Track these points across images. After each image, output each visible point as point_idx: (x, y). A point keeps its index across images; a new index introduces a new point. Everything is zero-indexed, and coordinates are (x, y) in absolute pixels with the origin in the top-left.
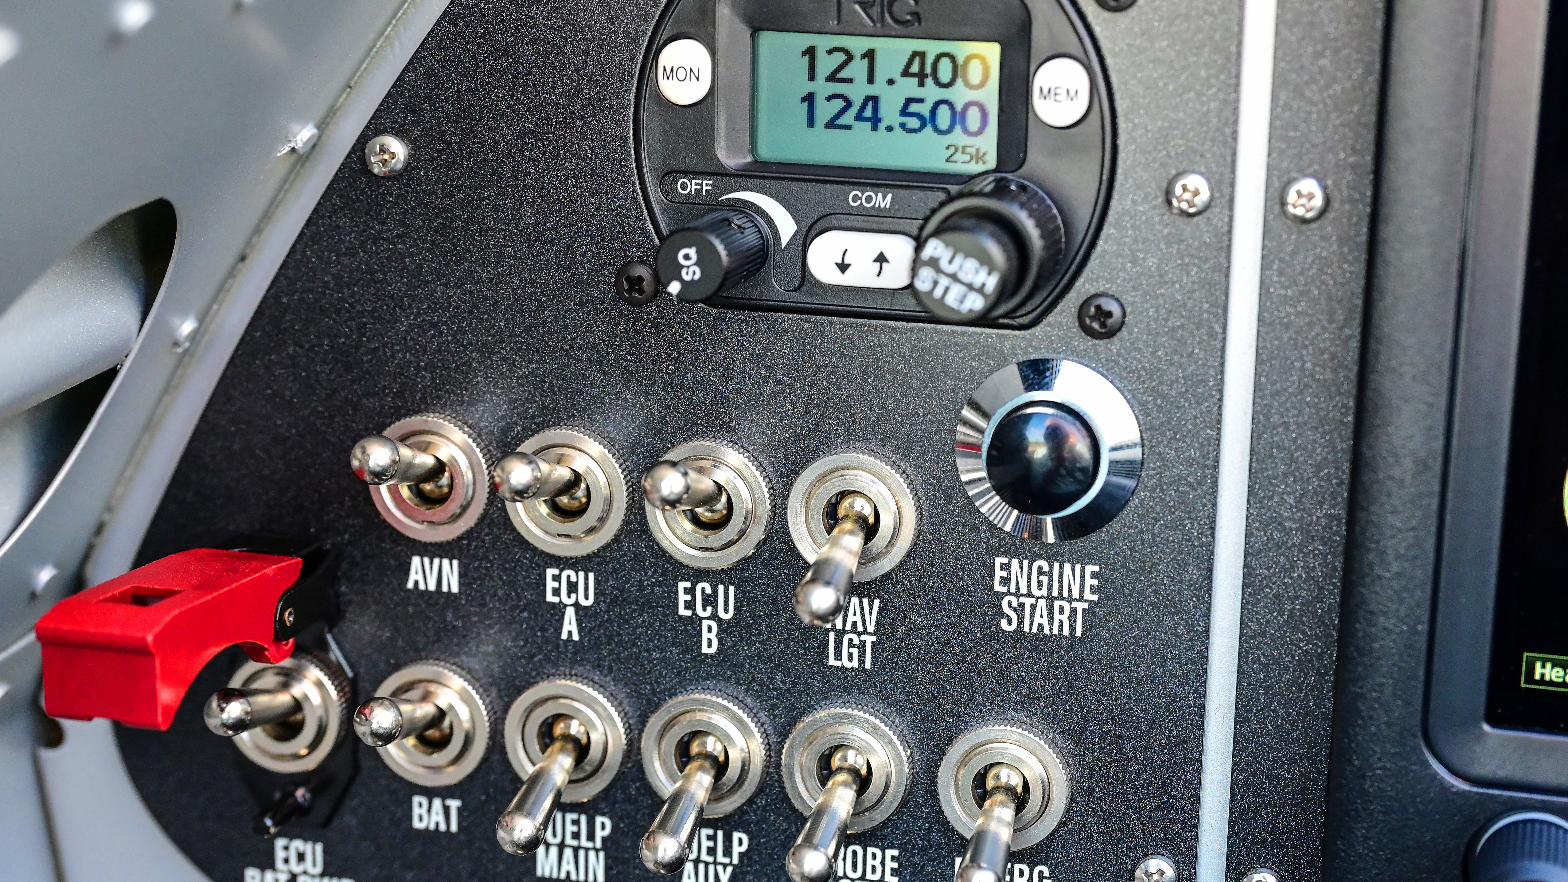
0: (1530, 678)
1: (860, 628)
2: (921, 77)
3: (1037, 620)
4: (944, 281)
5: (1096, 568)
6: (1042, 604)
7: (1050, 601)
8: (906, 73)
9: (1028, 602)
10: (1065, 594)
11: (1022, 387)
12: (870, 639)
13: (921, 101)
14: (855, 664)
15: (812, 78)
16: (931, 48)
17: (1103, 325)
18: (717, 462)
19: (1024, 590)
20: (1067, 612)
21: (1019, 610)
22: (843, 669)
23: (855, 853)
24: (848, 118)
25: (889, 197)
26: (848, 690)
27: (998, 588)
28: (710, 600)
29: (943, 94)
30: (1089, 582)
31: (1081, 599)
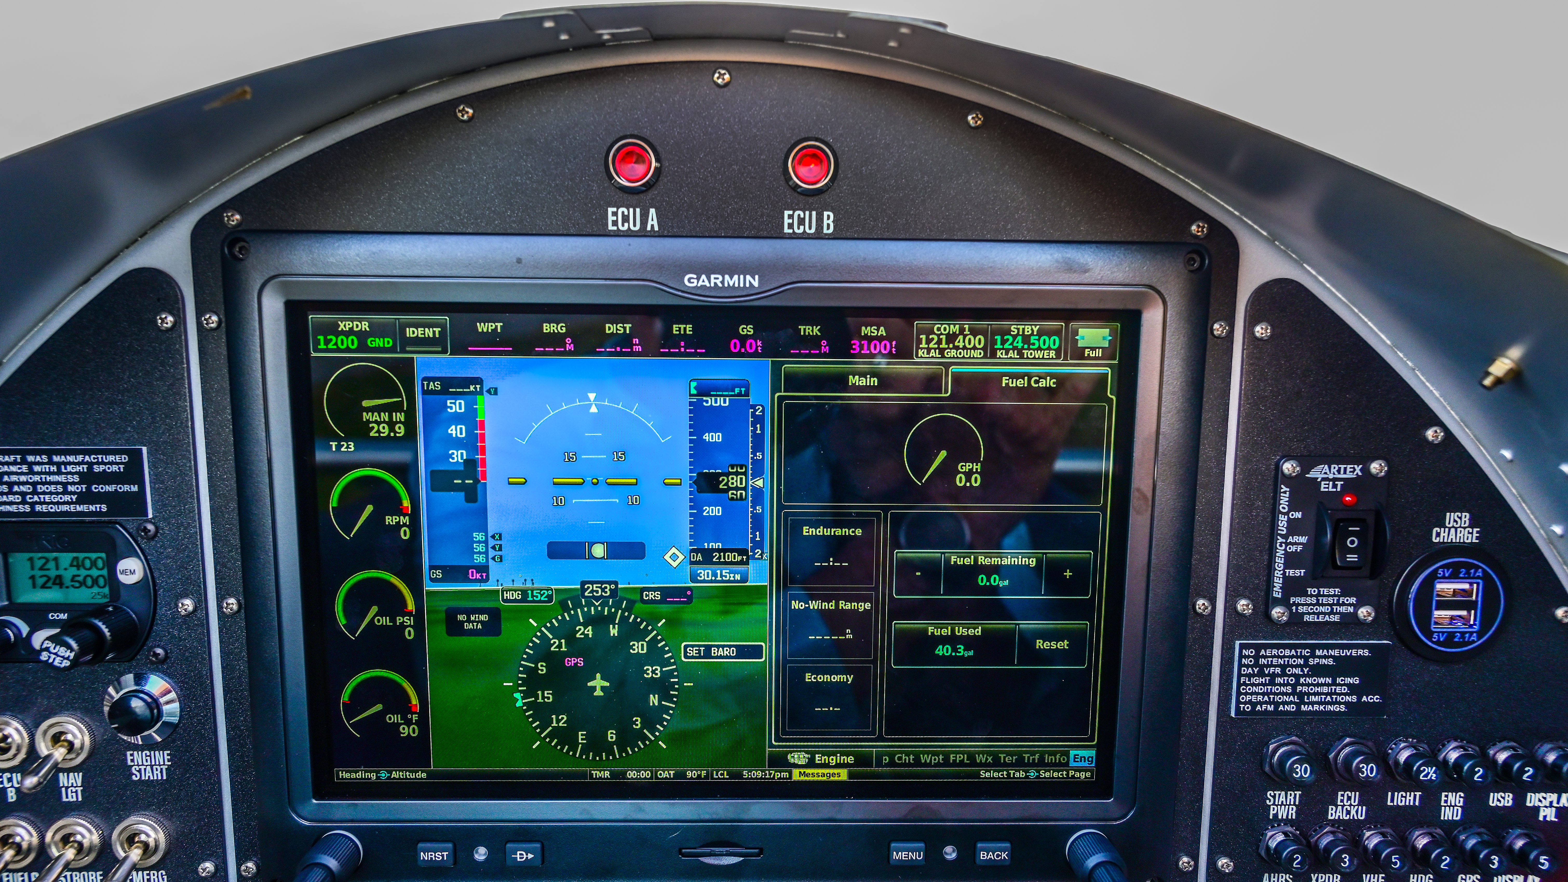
0: (338, 778)
1: (75, 785)
2: (78, 568)
3: (147, 775)
4: (53, 656)
5: (169, 752)
6: (149, 768)
7: (152, 766)
8: (71, 565)
9: (143, 768)
10: (157, 763)
11: (133, 683)
12: (79, 789)
13: (79, 576)
14: (75, 799)
15: (32, 568)
16: (81, 555)
17: (157, 659)
18: (7, 724)
19: (140, 763)
20: (159, 770)
21: (140, 771)
22: (69, 802)
23: (84, 875)
24: (49, 584)
25: (66, 615)
26: (73, 810)
27: (130, 763)
28: (10, 780)
29: (88, 572)
30: (167, 757)
31: (164, 765)
